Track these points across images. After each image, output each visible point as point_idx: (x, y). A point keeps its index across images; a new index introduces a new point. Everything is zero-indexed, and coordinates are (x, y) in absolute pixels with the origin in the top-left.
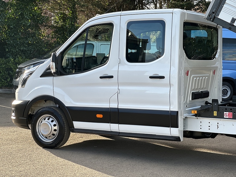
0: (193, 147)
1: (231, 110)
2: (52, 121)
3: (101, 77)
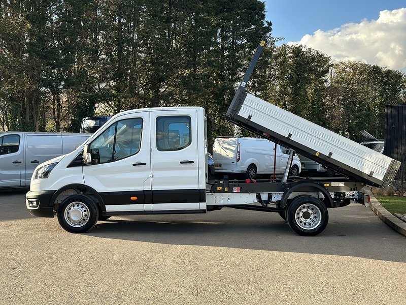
0: (190, 221)
1: (238, 186)
2: (82, 207)
3: (134, 165)
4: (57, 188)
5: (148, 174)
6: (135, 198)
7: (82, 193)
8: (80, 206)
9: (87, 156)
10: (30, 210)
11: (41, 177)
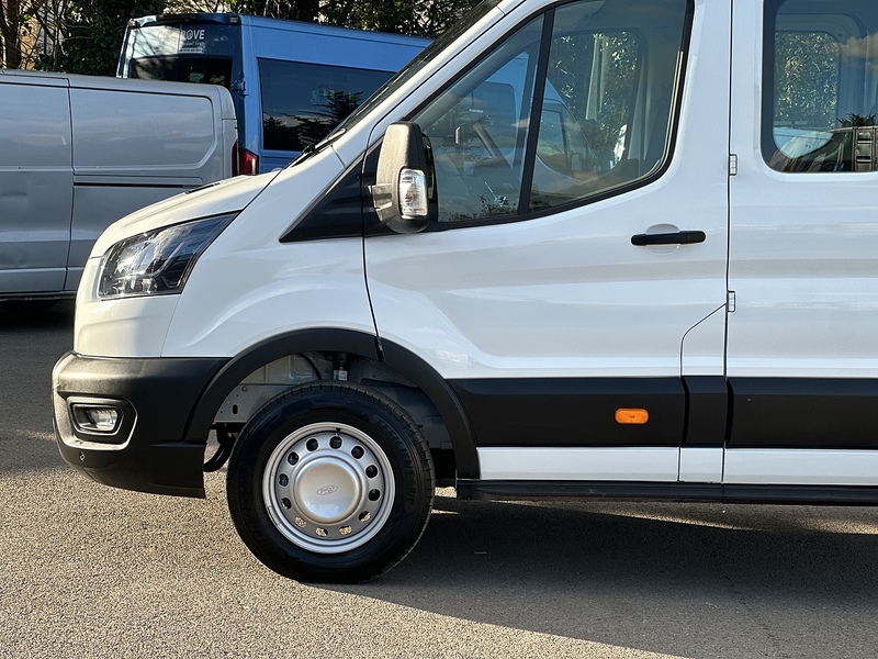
2: (357, 453)
3: (639, 240)
4: (229, 347)
5: (710, 291)
6: (638, 416)
7: (342, 375)
8: (347, 446)
9: (405, 188)
10: (80, 451)
11: (139, 288)
